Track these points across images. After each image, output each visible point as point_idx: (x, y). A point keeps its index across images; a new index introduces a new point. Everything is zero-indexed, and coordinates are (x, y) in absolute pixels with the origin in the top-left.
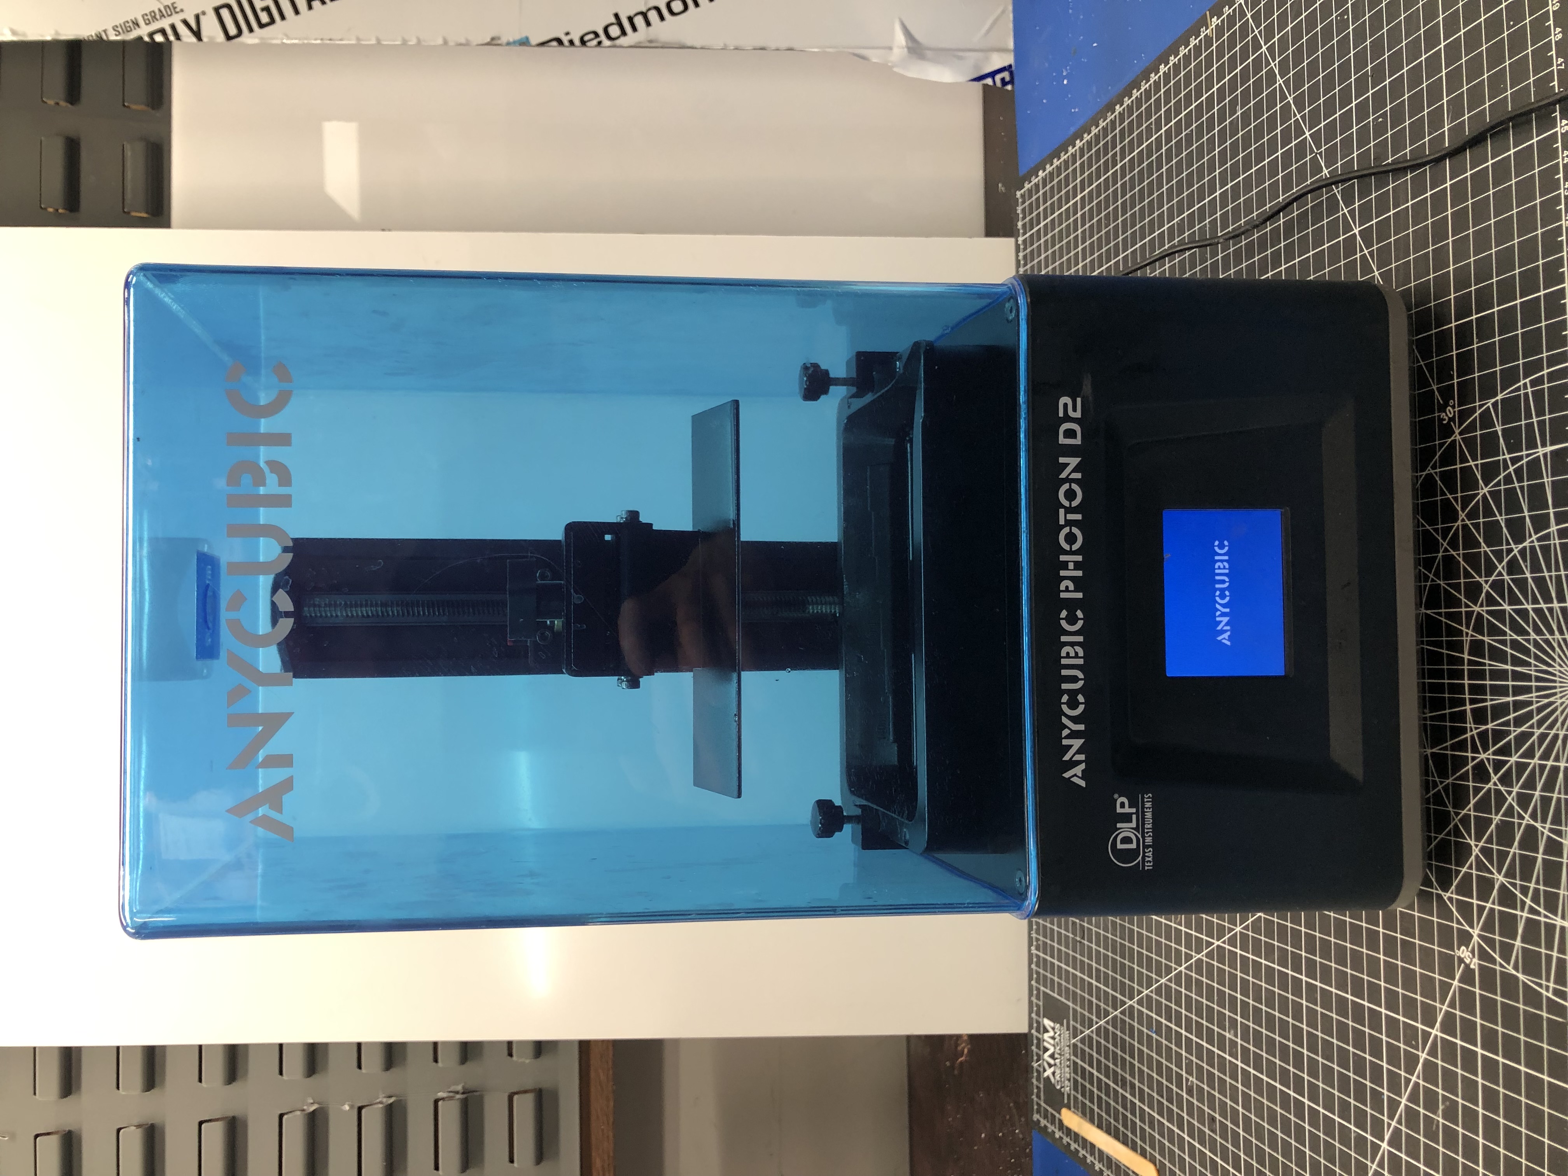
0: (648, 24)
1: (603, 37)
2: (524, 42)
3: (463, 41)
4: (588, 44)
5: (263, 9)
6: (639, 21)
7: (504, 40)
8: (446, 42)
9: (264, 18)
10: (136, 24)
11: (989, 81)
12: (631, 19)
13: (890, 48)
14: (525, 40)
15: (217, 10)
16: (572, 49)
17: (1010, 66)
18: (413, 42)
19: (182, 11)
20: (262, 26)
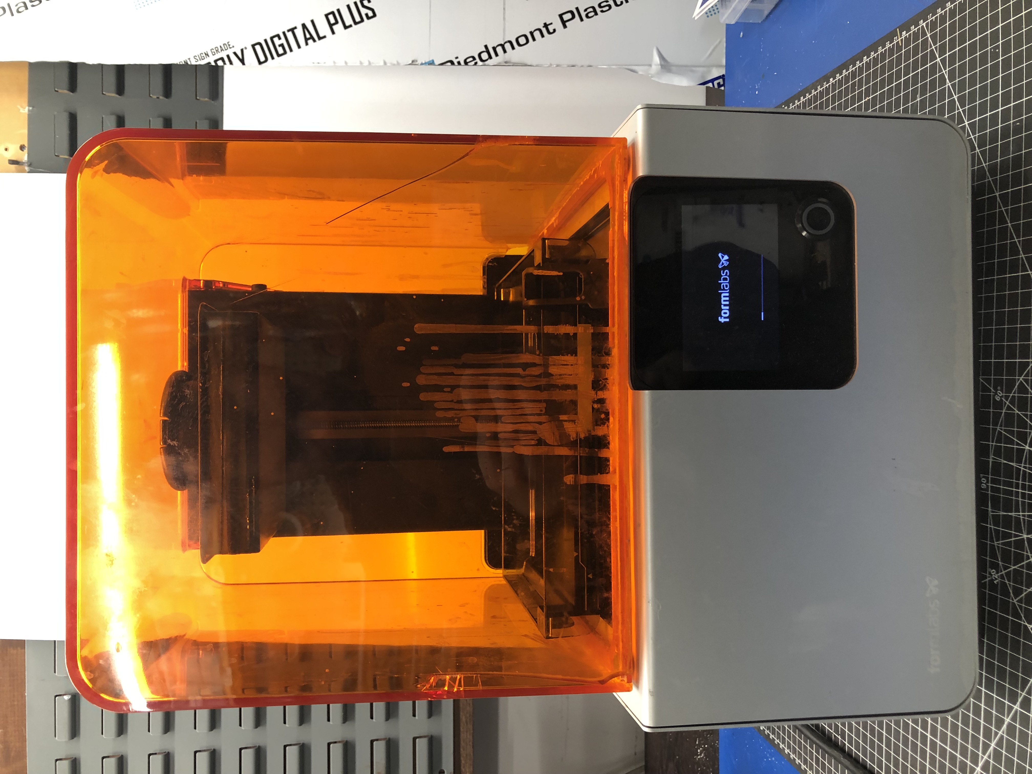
0: (505, 51)
1: (478, 60)
2: (432, 63)
3: (395, 63)
4: (469, 64)
5: (280, 46)
6: (499, 50)
7: (419, 62)
8: (385, 63)
9: (280, 51)
10: (207, 55)
11: (710, 85)
12: (494, 49)
13: (650, 65)
14: (431, 62)
15: (253, 46)
16: (459, 67)
17: (723, 75)
18: (366, 63)
19: (233, 47)
20: (279, 55)
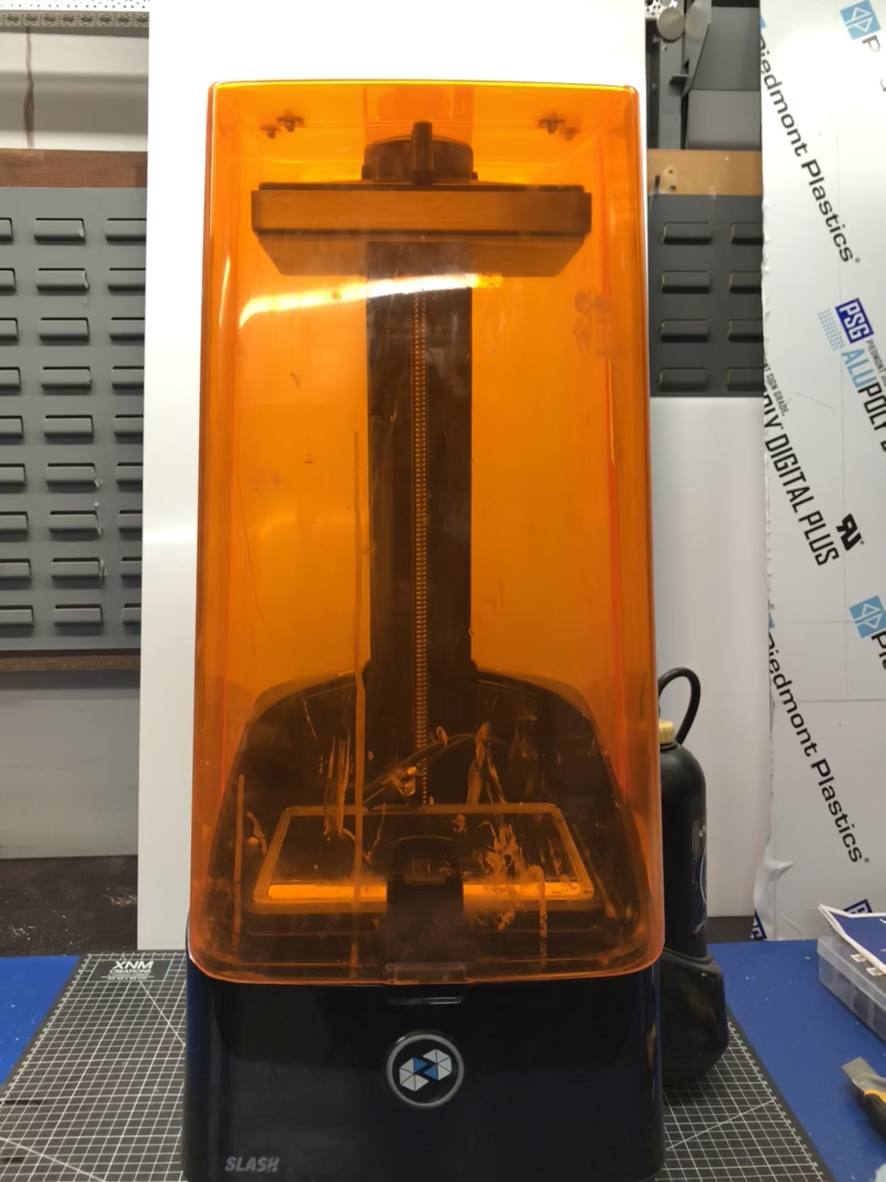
0: (785, 702)
1: (776, 674)
2: (771, 625)
3: (770, 586)
4: (771, 665)
5: (786, 464)
6: (787, 697)
7: (772, 612)
8: (770, 576)
9: (781, 465)
10: (774, 387)
12: (788, 691)
13: (774, 859)
15: (785, 436)
16: (768, 655)
17: (765, 937)
18: (769, 555)
19: (783, 415)
20: (776, 463)
